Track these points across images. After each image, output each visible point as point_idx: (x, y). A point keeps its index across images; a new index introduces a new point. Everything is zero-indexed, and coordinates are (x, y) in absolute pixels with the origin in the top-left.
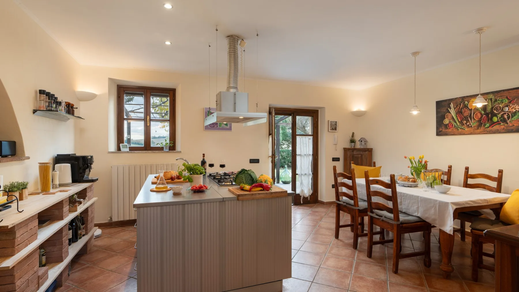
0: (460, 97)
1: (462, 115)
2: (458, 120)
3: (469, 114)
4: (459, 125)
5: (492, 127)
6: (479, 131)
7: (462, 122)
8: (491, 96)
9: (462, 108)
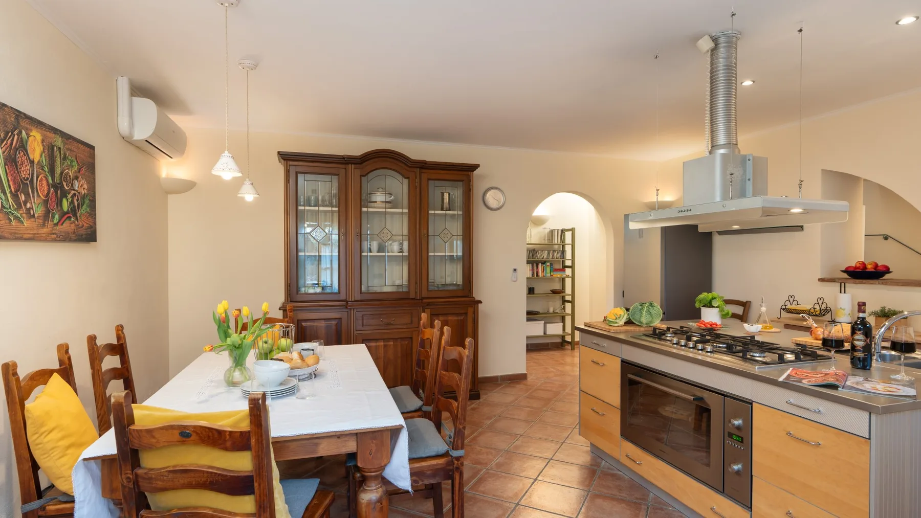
0: (12, 108)
1: (17, 170)
2: (10, 187)
3: (29, 174)
4: (13, 206)
5: (62, 224)
6: (45, 231)
7: (18, 195)
8: (59, 142)
9: (15, 147)
